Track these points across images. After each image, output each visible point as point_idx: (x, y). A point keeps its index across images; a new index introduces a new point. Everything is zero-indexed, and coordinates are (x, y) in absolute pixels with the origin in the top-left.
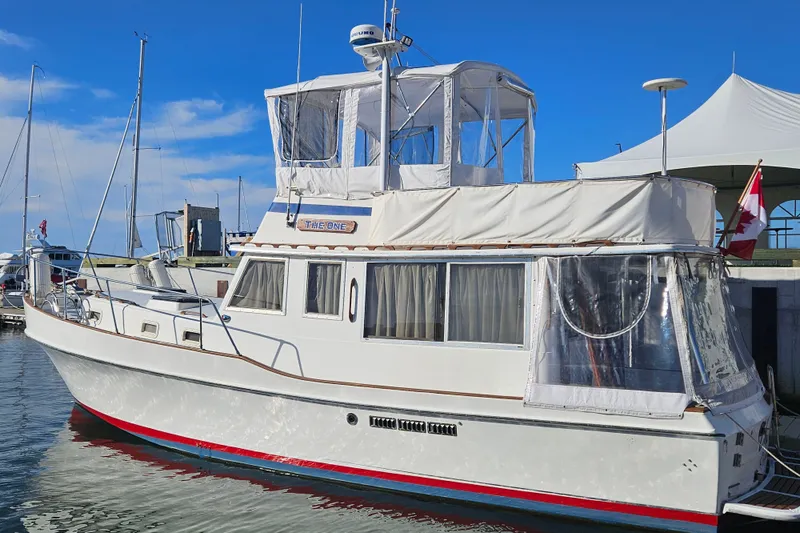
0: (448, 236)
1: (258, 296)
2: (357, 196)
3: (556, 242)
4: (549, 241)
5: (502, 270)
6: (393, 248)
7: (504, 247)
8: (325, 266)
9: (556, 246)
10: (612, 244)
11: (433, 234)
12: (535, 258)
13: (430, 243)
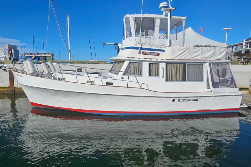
0: (187, 57)
1: (132, 71)
2: (159, 46)
3: (211, 59)
4: (209, 59)
5: (197, 65)
6: (173, 60)
7: (200, 60)
8: (153, 64)
9: (211, 60)
10: (220, 60)
11: (183, 57)
12: (205, 62)
13: (183, 59)
